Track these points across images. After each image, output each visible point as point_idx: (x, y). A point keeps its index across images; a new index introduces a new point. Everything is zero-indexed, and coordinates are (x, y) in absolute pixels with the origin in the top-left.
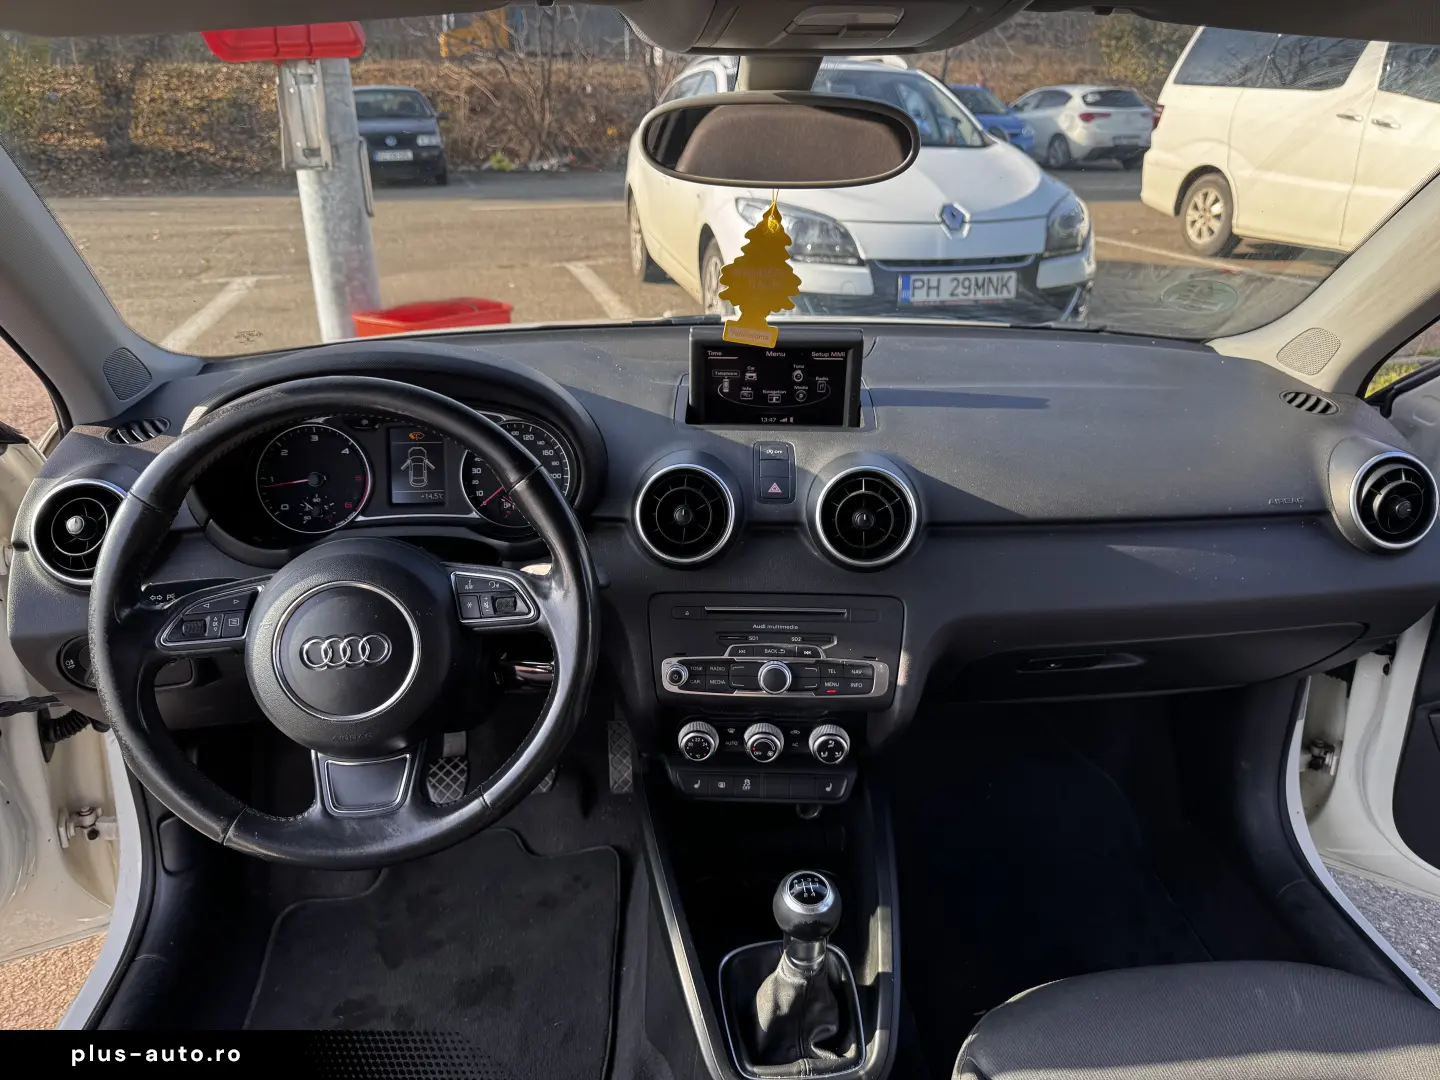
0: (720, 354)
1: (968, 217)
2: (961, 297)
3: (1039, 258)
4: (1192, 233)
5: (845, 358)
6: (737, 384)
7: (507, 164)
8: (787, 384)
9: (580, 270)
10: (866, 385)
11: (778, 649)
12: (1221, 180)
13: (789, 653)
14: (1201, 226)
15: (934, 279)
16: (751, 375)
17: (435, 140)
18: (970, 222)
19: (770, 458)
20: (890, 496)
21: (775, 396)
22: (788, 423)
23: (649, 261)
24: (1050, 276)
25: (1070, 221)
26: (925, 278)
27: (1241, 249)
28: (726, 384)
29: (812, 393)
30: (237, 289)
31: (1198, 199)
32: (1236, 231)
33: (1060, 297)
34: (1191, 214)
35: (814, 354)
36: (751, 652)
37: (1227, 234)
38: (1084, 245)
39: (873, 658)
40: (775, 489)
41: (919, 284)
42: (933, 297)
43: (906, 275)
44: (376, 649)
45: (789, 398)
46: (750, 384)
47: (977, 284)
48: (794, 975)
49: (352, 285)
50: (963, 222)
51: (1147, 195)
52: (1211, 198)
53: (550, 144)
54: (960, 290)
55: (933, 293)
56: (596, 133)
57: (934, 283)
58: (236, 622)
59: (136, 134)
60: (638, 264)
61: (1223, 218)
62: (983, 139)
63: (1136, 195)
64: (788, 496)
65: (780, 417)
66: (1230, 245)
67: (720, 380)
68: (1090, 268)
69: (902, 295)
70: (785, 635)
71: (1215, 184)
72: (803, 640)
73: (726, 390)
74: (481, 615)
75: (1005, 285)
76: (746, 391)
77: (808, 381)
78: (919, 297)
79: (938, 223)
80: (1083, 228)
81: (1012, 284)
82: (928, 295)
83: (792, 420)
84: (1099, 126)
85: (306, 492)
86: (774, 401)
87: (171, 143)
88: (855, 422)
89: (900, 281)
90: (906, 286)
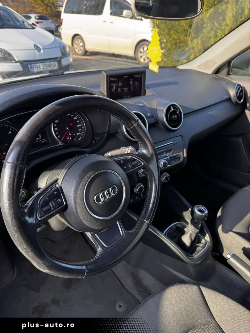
0: (113, 78)
1: (41, 48)
2: (46, 69)
3: (61, 58)
4: (77, 51)
5: (142, 76)
6: (117, 87)
8: (128, 86)
10: (146, 83)
11: (162, 157)
12: (80, 37)
13: (165, 157)
14: (79, 49)
15: (38, 65)
16: (120, 84)
18: (43, 49)
21: (126, 89)
22: (129, 97)
24: (64, 62)
26: (36, 65)
27: (88, 54)
28: (114, 88)
29: (134, 87)
31: (76, 42)
32: (87, 49)
33: (67, 68)
34: (75, 46)
35: (135, 75)
37: (85, 51)
38: (69, 54)
39: (179, 152)
40: (149, 115)
41: (34, 67)
42: (39, 70)
43: (31, 65)
45: (129, 90)
46: (120, 87)
47: (49, 66)
48: (196, 230)
50: (41, 49)
52: (79, 42)
54: (45, 68)
55: (39, 69)
57: (38, 66)
61: (83, 46)
62: (32, 27)
64: (152, 116)
65: (127, 96)
66: (86, 53)
67: (113, 87)
68: (71, 60)
69: (31, 70)
70: (162, 153)
71: (79, 38)
72: (166, 152)
73: (114, 90)
74: (130, 169)
75: (55, 65)
76: (119, 89)
77: (134, 84)
78: (35, 70)
79: (34, 50)
81: (57, 65)
82: (37, 69)
83: (130, 96)
84: (41, 25)
86: (126, 91)
88: (145, 94)
89: (29, 66)
90: (31, 67)
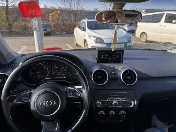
0: (102, 52)
3: (127, 42)
5: (121, 53)
6: (104, 57)
7: (58, 33)
8: (112, 57)
9: (68, 45)
11: (115, 99)
13: (118, 100)
16: (106, 55)
17: (50, 30)
18: (118, 38)
19: (112, 68)
20: (133, 73)
21: (110, 59)
23: (77, 44)
25: (130, 38)
29: (115, 58)
30: (25, 48)
31: (143, 36)
32: (148, 39)
34: (142, 38)
35: (116, 52)
36: (112, 100)
37: (146, 40)
40: (113, 73)
41: (112, 46)
43: (110, 45)
44: (53, 103)
45: (112, 59)
46: (106, 57)
47: (119, 46)
49: (40, 46)
51: (137, 35)
53: (63, 31)
54: (117, 46)
56: (69, 29)
58: (28, 98)
59: (13, 29)
60: (75, 44)
63: (135, 35)
64: (115, 74)
65: (110, 62)
67: (102, 56)
68: (133, 44)
69: (110, 47)
70: (117, 97)
71: (145, 34)
74: (70, 96)
77: (115, 56)
80: (132, 39)
81: (124, 46)
85: (38, 74)
87: (17, 31)
